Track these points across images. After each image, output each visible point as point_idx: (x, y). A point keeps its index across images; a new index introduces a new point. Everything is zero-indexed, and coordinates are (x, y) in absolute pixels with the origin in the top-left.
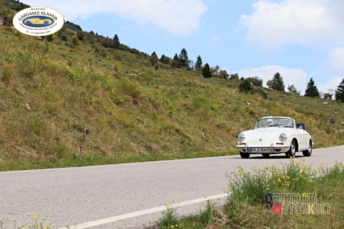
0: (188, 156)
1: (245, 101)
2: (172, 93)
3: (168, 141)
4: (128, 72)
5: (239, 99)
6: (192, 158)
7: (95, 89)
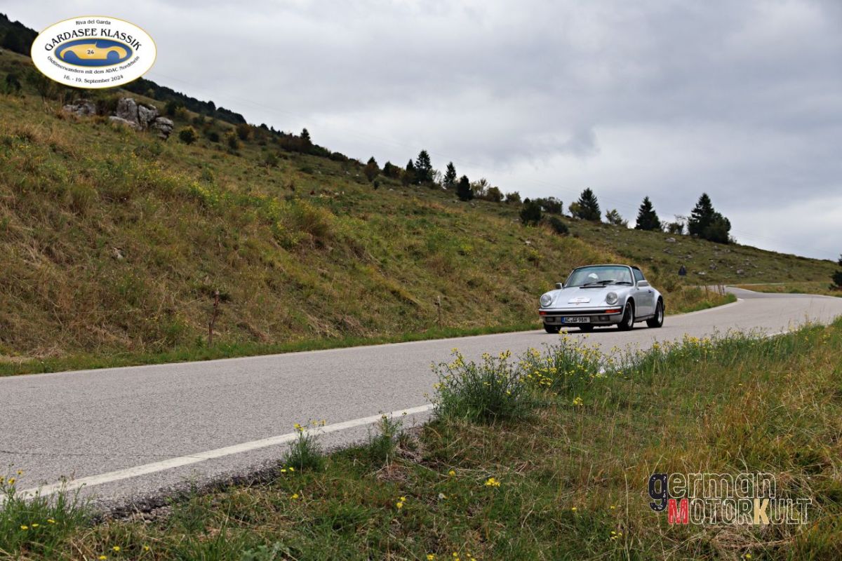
0: (410, 337)
1: (523, 238)
2: (387, 226)
3: (378, 311)
4: (315, 192)
5: (511, 235)
6: (417, 340)
7: (246, 222)
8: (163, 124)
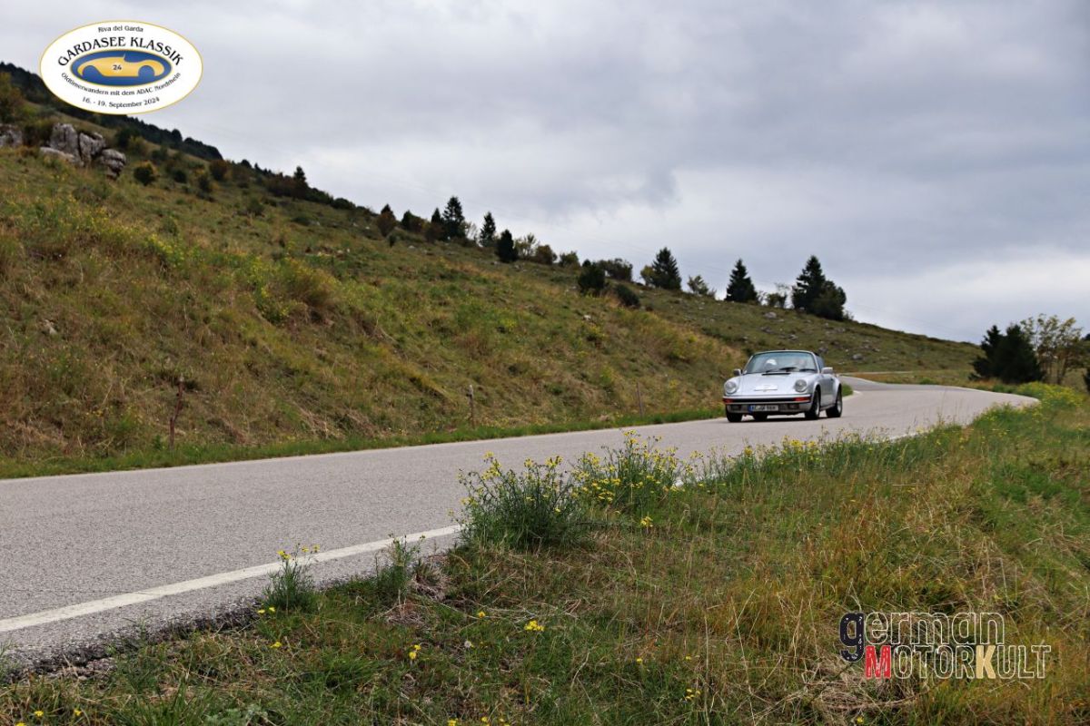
0: (437, 437)
1: (581, 312)
2: (405, 294)
3: (392, 404)
4: (312, 249)
5: (566, 307)
6: (442, 442)
7: (221, 287)
8: (112, 158)
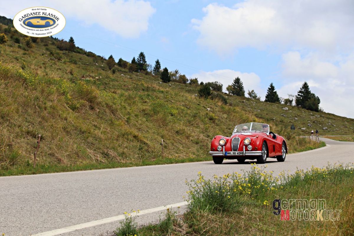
0: (147, 163)
1: (205, 106)
2: (130, 98)
3: (126, 147)
4: (85, 76)
5: (199, 104)
6: (150, 165)
7: (50, 94)
